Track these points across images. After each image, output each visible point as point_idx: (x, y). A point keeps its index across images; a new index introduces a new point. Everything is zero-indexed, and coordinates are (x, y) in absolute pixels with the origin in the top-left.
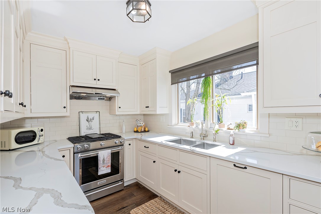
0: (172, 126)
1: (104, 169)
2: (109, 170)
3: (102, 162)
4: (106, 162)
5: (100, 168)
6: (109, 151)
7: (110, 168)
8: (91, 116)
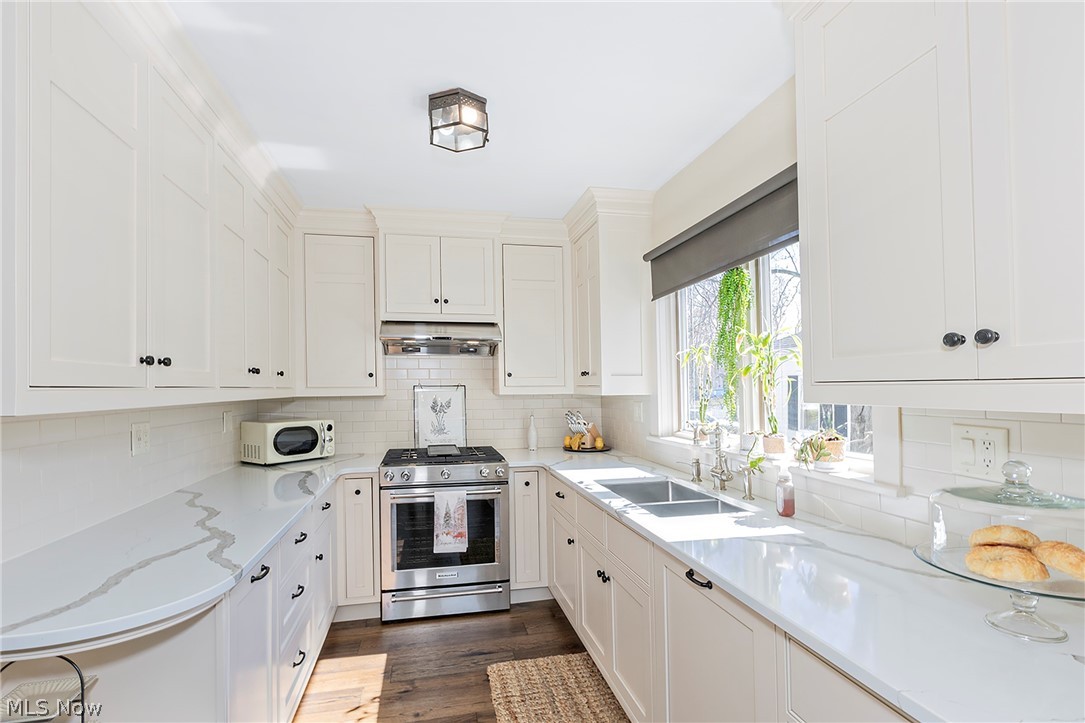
0: (657, 436)
1: (449, 539)
2: (462, 546)
3: (442, 521)
4: (453, 522)
5: (437, 536)
6: (461, 495)
7: (466, 540)
8: (442, 396)
